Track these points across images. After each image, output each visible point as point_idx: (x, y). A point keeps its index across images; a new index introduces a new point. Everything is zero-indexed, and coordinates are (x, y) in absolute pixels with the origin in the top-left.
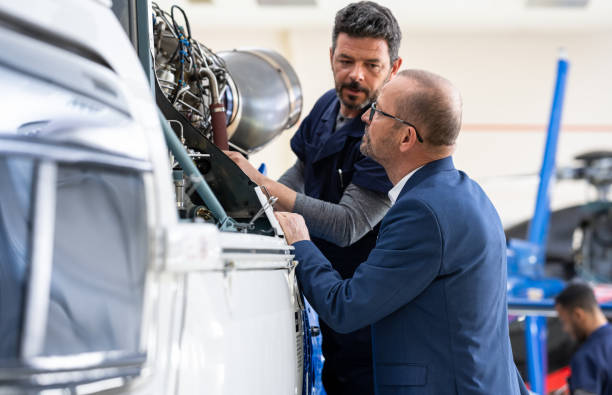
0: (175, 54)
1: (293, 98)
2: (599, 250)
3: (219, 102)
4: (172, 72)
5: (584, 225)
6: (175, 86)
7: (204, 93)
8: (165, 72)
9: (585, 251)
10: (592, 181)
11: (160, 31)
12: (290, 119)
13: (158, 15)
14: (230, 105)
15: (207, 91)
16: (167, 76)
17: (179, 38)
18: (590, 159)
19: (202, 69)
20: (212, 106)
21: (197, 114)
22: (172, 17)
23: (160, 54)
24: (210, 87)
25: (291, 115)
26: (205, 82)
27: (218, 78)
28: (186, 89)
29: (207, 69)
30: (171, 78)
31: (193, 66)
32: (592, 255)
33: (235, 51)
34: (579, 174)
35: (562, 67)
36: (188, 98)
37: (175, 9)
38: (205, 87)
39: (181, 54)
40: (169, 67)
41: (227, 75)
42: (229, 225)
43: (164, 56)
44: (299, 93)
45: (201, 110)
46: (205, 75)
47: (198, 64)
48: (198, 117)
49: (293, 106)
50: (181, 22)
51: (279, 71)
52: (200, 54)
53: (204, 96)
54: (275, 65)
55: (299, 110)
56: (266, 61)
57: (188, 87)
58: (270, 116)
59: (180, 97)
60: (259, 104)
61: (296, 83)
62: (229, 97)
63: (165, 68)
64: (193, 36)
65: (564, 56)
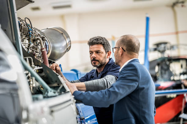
0: (28, 33)
1: (67, 42)
2: (163, 72)
3: (44, 48)
4: (27, 39)
5: (158, 65)
6: (29, 44)
7: (38, 45)
8: (25, 40)
9: (160, 72)
10: (159, 51)
11: (22, 27)
12: (67, 49)
13: (21, 21)
14: (47, 47)
15: (39, 44)
16: (26, 41)
17: (28, 28)
18: (158, 45)
19: (37, 37)
20: (42, 49)
21: (37, 52)
22: (25, 21)
23: (23, 34)
24: (40, 43)
25: (68, 47)
26: (39, 41)
27: (42, 39)
28: (32, 45)
29: (39, 37)
30: (27, 42)
31: (34, 37)
32: (161, 73)
33: (47, 28)
34: (155, 50)
35: (148, 19)
36: (33, 47)
37: (26, 19)
38: (39, 43)
39: (30, 33)
40: (26, 38)
41: (45, 38)
42: (51, 91)
43: (24, 34)
44: (69, 40)
45: (38, 51)
46: (38, 39)
47: (35, 36)
48: (37, 54)
49: (68, 44)
50: (28, 23)
51: (62, 34)
52: (36, 32)
53: (39, 46)
54: (61, 32)
55: (70, 45)
56: (57, 31)
57: (33, 44)
58: (61, 48)
59: (31, 47)
60: (57, 45)
61: (68, 37)
62: (47, 44)
63: (25, 39)
64: (33, 27)
65: (148, 16)
